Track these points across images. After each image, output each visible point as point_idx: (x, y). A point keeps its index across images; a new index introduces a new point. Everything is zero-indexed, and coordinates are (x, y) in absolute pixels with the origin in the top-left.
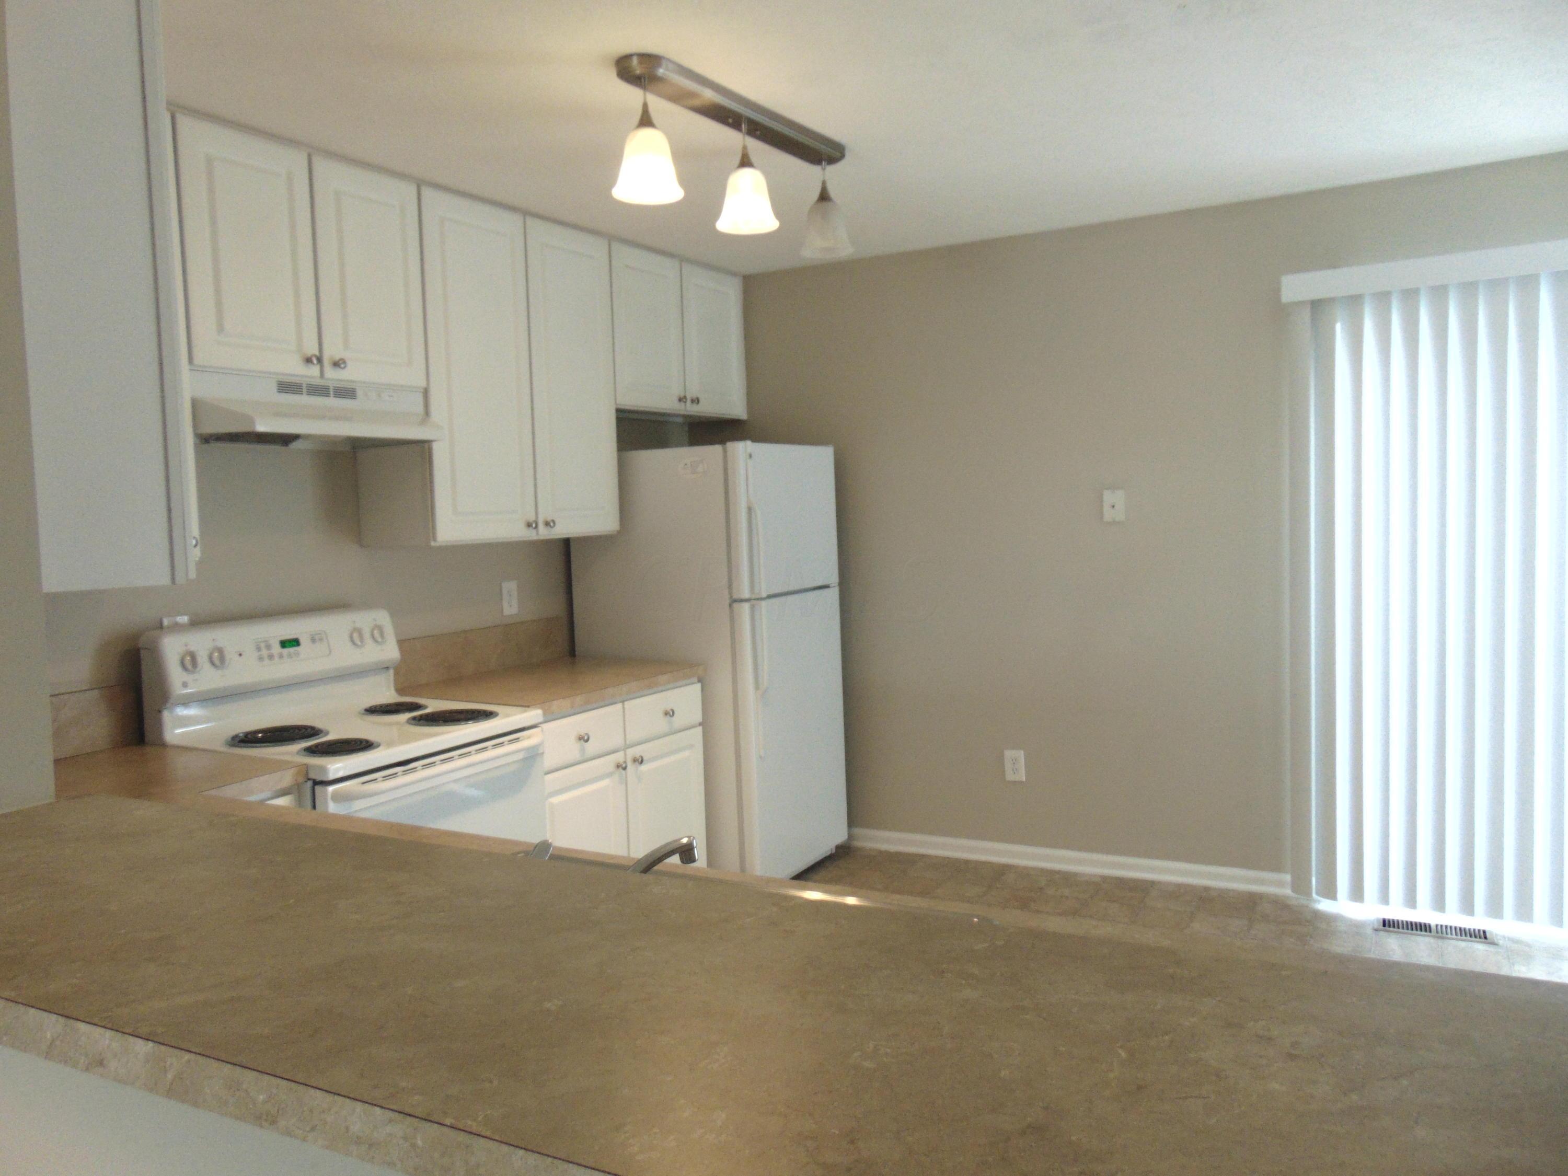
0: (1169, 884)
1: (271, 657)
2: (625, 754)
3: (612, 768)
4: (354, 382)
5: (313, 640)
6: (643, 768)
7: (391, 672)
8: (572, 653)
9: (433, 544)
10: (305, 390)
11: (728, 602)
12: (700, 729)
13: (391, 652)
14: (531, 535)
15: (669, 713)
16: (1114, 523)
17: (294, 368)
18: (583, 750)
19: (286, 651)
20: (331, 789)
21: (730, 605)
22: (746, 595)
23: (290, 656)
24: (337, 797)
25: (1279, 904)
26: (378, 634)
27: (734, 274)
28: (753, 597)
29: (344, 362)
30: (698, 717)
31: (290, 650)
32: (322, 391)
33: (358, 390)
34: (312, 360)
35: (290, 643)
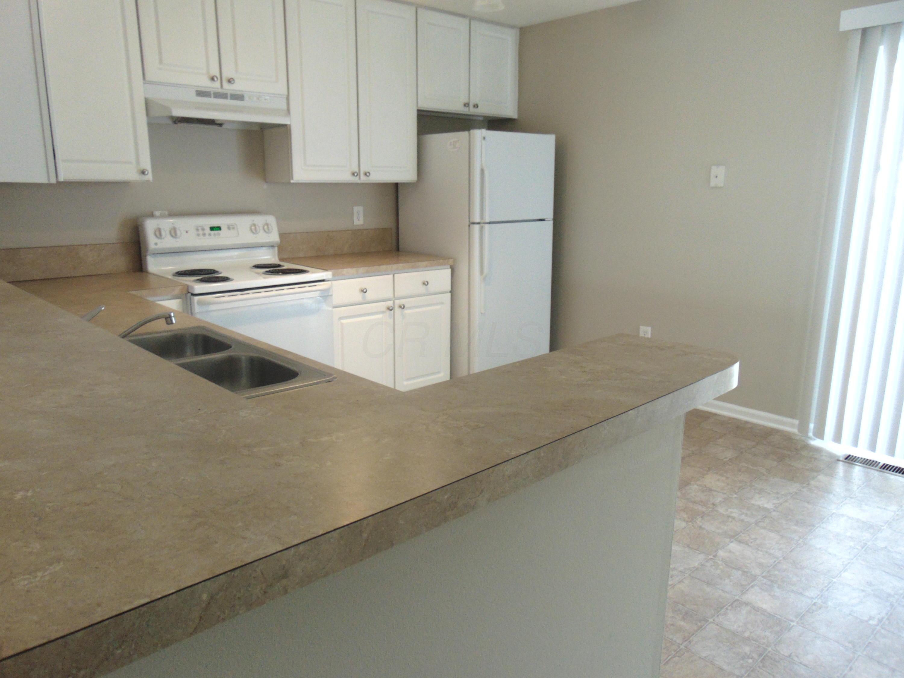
0: (724, 416)
1: (204, 235)
2: (394, 303)
3: (384, 309)
4: (242, 91)
5: (229, 228)
6: (406, 311)
7: (276, 249)
8: (398, 249)
9: (292, 181)
10: (212, 95)
11: (468, 224)
12: (449, 295)
13: (274, 237)
14: (355, 180)
15: (426, 284)
16: (716, 188)
17: (205, 83)
18: (364, 298)
19: (213, 232)
20: (196, 298)
21: (469, 226)
22: (477, 220)
23: (215, 235)
24: (200, 303)
25: (787, 437)
26: (267, 229)
27: (512, 27)
28: (482, 221)
29: (233, 80)
30: (449, 289)
31: (216, 232)
32: (223, 96)
33: (245, 96)
34: (214, 79)
35: (216, 229)
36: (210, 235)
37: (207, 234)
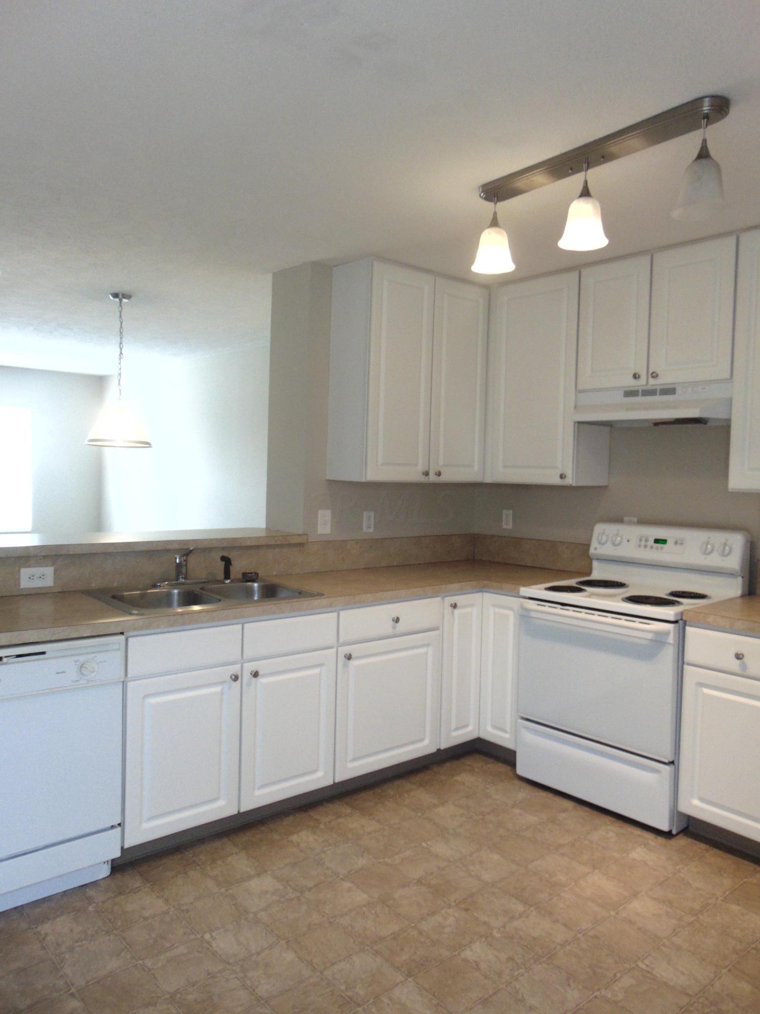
4: (671, 384)
9: (728, 489)
10: (641, 394)
13: (735, 563)
18: (742, 667)
19: (656, 545)
26: (727, 550)
29: (657, 374)
31: (659, 545)
32: (652, 392)
33: (677, 388)
34: (636, 376)
35: (660, 541)
36: (652, 547)
37: (649, 546)
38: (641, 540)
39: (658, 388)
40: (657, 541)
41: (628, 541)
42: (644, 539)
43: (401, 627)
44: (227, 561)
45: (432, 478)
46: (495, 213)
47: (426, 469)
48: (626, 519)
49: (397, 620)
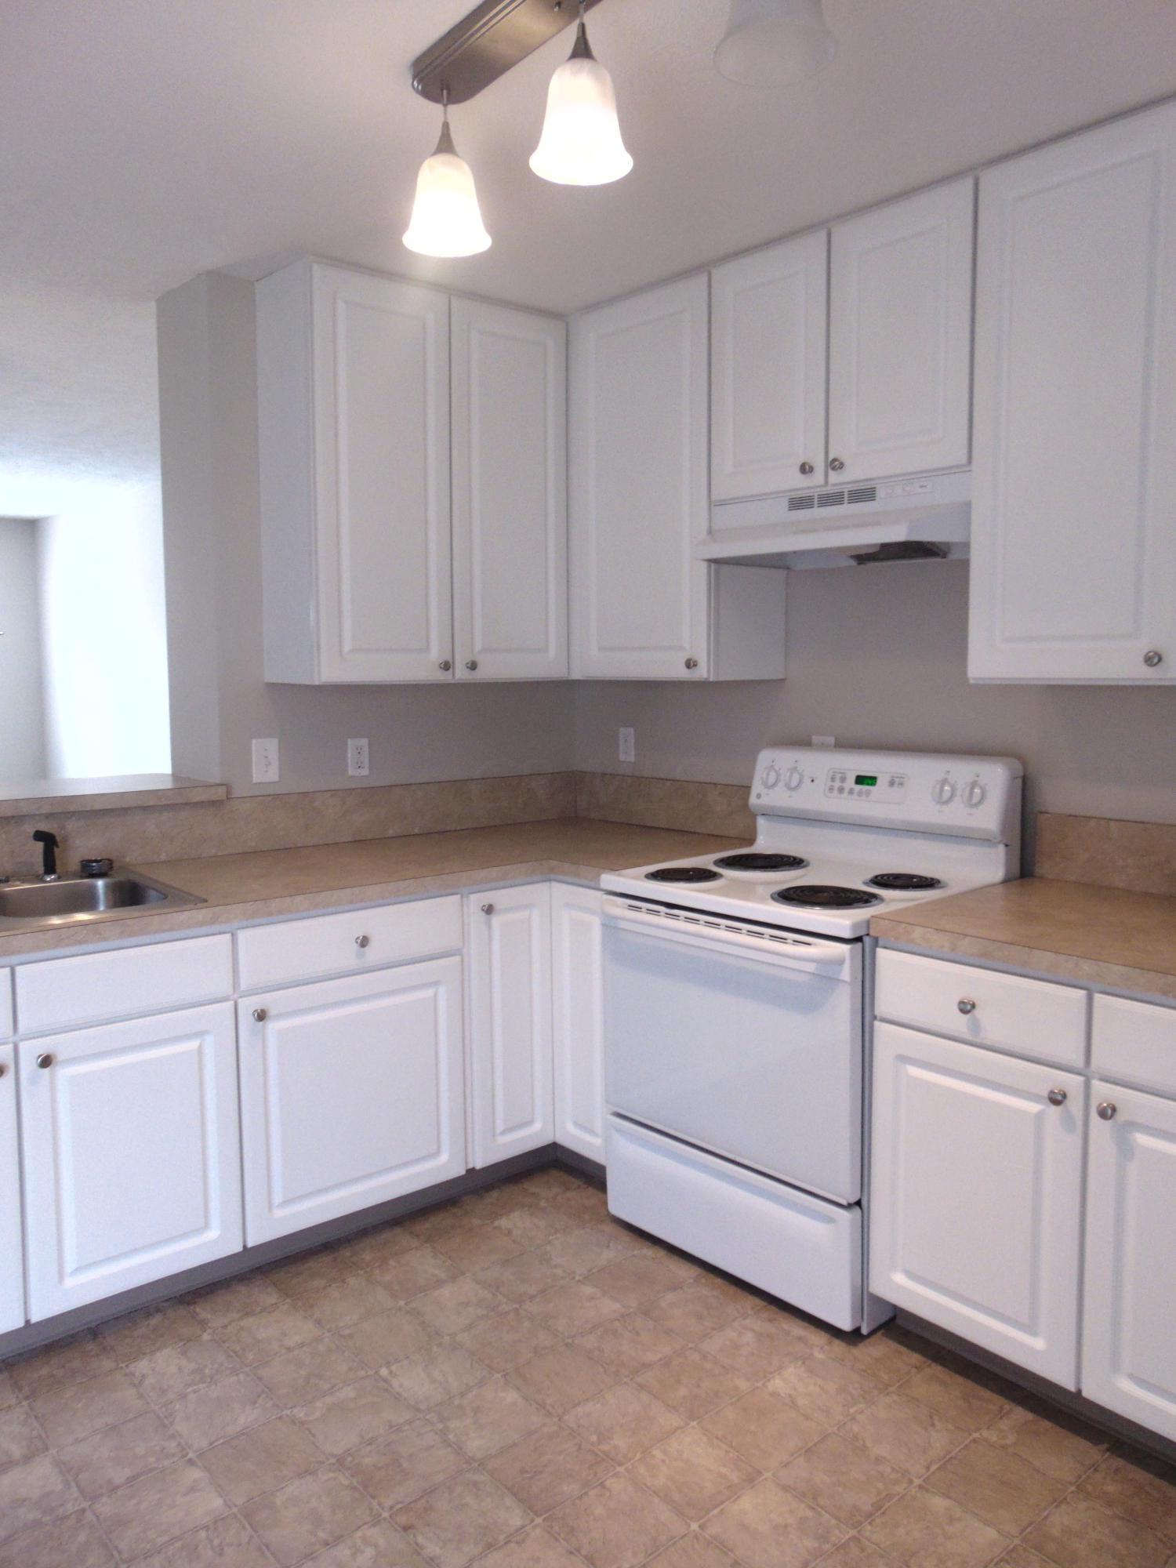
1: (841, 790)
2: (1087, 1085)
9: (970, 680)
10: (816, 503)
19: (858, 787)
26: (978, 795)
29: (839, 462)
31: (864, 788)
32: (831, 499)
33: (878, 486)
34: (806, 469)
35: (866, 781)
36: (851, 792)
37: (847, 790)
38: (833, 779)
39: (846, 489)
40: (860, 780)
41: (813, 781)
42: (838, 776)
43: (372, 954)
44: (48, 840)
45: (461, 674)
46: (446, 126)
47: (448, 657)
48: (815, 739)
49: (364, 942)
